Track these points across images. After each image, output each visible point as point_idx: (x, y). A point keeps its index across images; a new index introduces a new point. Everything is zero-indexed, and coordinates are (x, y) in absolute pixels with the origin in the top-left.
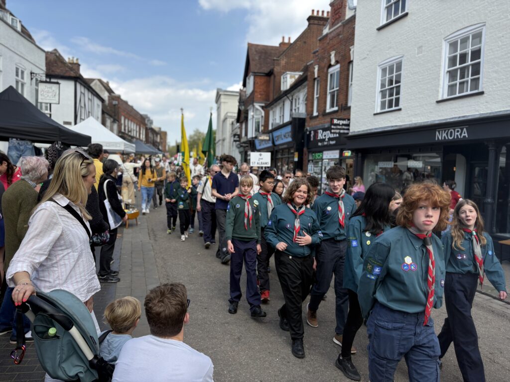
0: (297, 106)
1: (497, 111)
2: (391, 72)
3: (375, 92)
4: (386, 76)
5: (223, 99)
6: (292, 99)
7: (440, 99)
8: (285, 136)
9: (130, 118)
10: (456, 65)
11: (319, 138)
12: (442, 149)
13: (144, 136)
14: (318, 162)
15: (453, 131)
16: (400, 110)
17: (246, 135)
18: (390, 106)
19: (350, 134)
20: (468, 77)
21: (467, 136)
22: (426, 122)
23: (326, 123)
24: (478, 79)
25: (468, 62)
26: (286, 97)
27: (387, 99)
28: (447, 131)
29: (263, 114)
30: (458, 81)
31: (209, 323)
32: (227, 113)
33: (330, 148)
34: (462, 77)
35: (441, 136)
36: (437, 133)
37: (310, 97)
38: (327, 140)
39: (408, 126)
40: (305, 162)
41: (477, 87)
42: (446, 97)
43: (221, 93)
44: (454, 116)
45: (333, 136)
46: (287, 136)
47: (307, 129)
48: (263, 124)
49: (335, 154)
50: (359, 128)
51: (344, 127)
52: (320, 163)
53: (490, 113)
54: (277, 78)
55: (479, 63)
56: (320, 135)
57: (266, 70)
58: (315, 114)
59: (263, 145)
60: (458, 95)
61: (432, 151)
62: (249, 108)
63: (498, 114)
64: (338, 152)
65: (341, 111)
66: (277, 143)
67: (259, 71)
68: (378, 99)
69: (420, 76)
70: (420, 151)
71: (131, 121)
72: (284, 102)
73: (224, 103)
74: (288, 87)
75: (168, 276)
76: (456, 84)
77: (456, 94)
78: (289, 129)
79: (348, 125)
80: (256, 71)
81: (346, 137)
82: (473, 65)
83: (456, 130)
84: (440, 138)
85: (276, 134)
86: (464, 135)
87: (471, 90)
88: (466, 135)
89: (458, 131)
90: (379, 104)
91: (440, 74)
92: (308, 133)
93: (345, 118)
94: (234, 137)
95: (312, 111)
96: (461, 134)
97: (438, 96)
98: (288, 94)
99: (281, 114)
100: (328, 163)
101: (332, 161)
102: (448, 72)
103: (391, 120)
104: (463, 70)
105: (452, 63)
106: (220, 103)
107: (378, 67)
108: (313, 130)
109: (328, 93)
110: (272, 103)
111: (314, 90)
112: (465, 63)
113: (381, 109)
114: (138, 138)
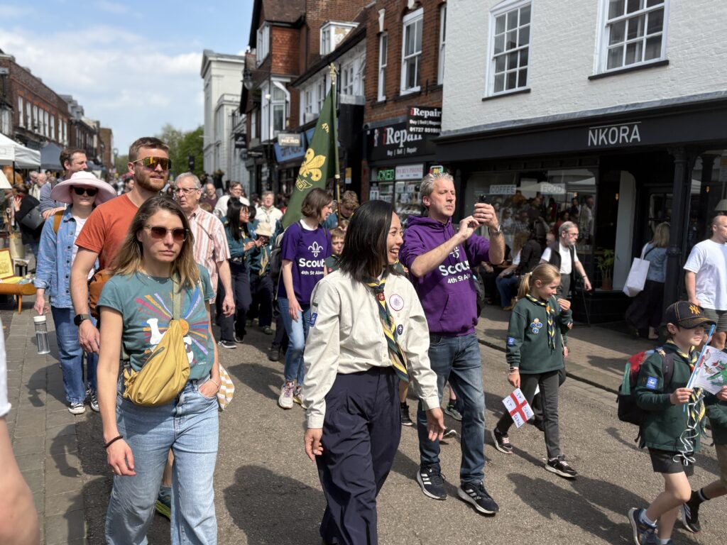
0: (349, 84)
1: (690, 94)
2: (513, 24)
3: (485, 60)
4: (504, 31)
5: (215, 69)
6: (340, 71)
7: (595, 73)
9: (36, 102)
10: (623, 14)
11: (388, 143)
12: (598, 163)
13: (65, 138)
14: (387, 185)
15: (616, 129)
16: (528, 91)
17: (258, 135)
18: (511, 85)
19: (442, 135)
20: (642, 34)
21: (639, 140)
22: (572, 114)
23: (400, 115)
24: (659, 38)
25: (643, 8)
26: (328, 67)
27: (506, 72)
28: (606, 130)
29: (288, 99)
30: (626, 42)
32: (223, 95)
33: (407, 160)
34: (633, 34)
35: (596, 138)
36: (590, 133)
37: (372, 68)
38: (401, 146)
39: (541, 121)
40: (365, 184)
41: (657, 54)
42: (604, 70)
43: (210, 59)
44: (618, 104)
45: (412, 139)
47: (367, 126)
48: (288, 116)
49: (416, 172)
50: (457, 125)
51: (431, 123)
52: (391, 187)
53: (679, 99)
54: (312, 31)
55: (661, 10)
56: (389, 137)
57: (291, 17)
58: (381, 98)
59: (290, 154)
60: (624, 67)
61: (581, 165)
62: (261, 86)
63: (692, 100)
64: (421, 167)
65: (426, 95)
67: (280, 19)
68: (490, 72)
69: (562, 32)
70: (561, 166)
71: (39, 107)
72: (325, 76)
73: (218, 76)
74: (333, 49)
76: (621, 48)
77: (621, 65)
79: (439, 119)
80: (274, 19)
81: (434, 141)
82: (651, 13)
83: (622, 128)
84: (595, 143)
85: (311, 134)
86: (635, 137)
87: (646, 59)
88: (638, 136)
89: (624, 131)
90: (492, 81)
91: (595, 28)
92: (369, 132)
93: (434, 105)
94: (236, 140)
95: (376, 93)
96: (629, 136)
97: (592, 68)
98: (333, 61)
99: (320, 98)
100: (404, 188)
101: (410, 184)
102: (608, 25)
103: (512, 109)
104: (634, 22)
105: (616, 9)
106: (209, 77)
107: (490, 13)
108: (377, 128)
109: (403, 60)
110: (305, 78)
111: (378, 55)
112: (638, 9)
113: (496, 90)
114: (53, 141)
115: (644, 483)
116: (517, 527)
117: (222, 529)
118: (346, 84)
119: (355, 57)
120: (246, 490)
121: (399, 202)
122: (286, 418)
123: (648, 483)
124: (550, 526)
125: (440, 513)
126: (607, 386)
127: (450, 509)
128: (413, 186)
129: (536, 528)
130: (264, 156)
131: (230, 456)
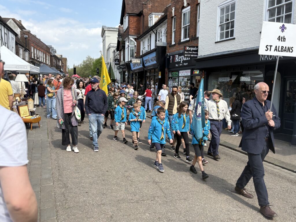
0: (160, 38)
2: (228, 11)
3: (216, 26)
4: (224, 14)
5: (106, 33)
6: (156, 33)
8: (151, 60)
9: (38, 48)
10: (274, 5)
11: (176, 61)
12: (264, 68)
13: (49, 62)
14: (176, 79)
16: (234, 39)
17: (124, 59)
18: (227, 36)
19: (198, 58)
20: (283, 14)
21: (282, 58)
22: (253, 47)
23: (181, 50)
24: (290, 15)
25: (283, 3)
26: (152, 31)
27: (225, 31)
29: (136, 45)
30: (276, 17)
31: (88, 205)
32: (110, 44)
33: (184, 68)
34: (279, 13)
35: (263, 57)
36: (261, 55)
37: (169, 31)
38: (182, 62)
39: (240, 51)
40: (167, 78)
41: (289, 21)
43: (105, 29)
45: (186, 59)
46: (153, 60)
47: (167, 54)
48: (136, 51)
49: (188, 73)
50: (205, 53)
51: (193, 52)
52: (177, 79)
54: (145, 17)
55: (291, 3)
56: (177, 59)
57: (137, 11)
58: (173, 43)
59: (136, 67)
61: (257, 69)
62: (125, 40)
64: (190, 70)
65: (192, 41)
66: (146, 65)
67: (132, 13)
68: (218, 31)
69: (248, 14)
70: (248, 69)
71: (39, 50)
72: (151, 35)
73: (108, 36)
74: (154, 24)
75: (59, 167)
76: (274, 19)
78: (154, 55)
79: (197, 51)
80: (130, 12)
81: (195, 60)
82: (286, 5)
84: (263, 59)
85: (145, 58)
90: (219, 35)
91: (263, 11)
92: (168, 57)
93: (195, 45)
94: (115, 62)
95: (171, 41)
97: (261, 28)
98: (153, 29)
99: (148, 43)
100: (183, 79)
101: (185, 78)
102: (268, 10)
103: (227, 46)
104: (279, 8)
105: (272, 3)
106: (104, 37)
107: (218, 7)
108: (172, 55)
109: (182, 28)
110: (142, 36)
111: (172, 26)
112: (281, 3)
113: (221, 38)
114: (44, 63)
115: (285, 202)
116: (230, 219)
117: (109, 216)
118: (159, 38)
119: (163, 27)
120: (119, 201)
121: (180, 85)
122: (134, 172)
123: (286, 202)
124: (244, 219)
125: (197, 212)
126: (269, 161)
127: (202, 211)
128: (186, 78)
129: (238, 220)
130: (126, 68)
131: (112, 187)
